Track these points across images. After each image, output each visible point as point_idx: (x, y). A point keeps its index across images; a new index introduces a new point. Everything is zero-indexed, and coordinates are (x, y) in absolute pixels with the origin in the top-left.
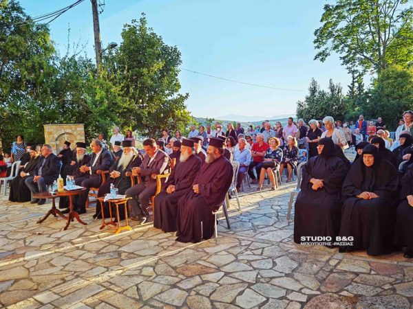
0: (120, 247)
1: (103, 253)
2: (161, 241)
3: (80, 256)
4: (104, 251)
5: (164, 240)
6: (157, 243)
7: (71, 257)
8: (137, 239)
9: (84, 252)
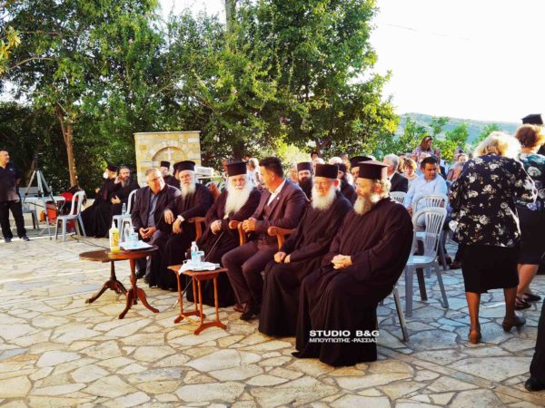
0: (192, 358)
1: (159, 367)
2: (267, 355)
3: (120, 368)
4: (162, 363)
5: (273, 354)
6: (258, 358)
7: (106, 368)
8: (227, 348)
9: (132, 361)
